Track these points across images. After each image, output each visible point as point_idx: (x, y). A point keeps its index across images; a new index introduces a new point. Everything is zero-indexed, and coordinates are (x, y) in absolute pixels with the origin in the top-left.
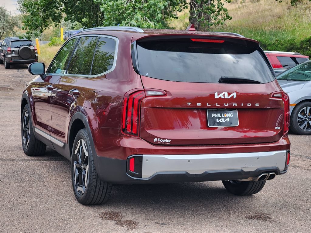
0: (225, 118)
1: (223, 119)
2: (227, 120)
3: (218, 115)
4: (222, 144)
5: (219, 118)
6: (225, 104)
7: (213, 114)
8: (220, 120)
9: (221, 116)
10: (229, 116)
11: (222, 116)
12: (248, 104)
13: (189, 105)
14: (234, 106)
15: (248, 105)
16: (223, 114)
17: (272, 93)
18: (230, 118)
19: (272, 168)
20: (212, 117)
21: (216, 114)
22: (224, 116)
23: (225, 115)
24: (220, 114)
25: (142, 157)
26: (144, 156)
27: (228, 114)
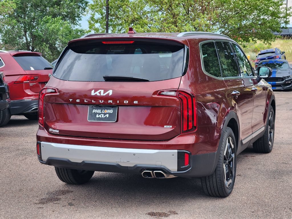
0: (105, 114)
1: (103, 115)
2: (107, 116)
3: (99, 111)
4: (100, 138)
5: (99, 114)
6: (100, 101)
7: (94, 110)
8: (100, 116)
9: (101, 112)
10: (109, 112)
11: (103, 112)
12: (125, 101)
13: (71, 101)
14: (109, 102)
15: (125, 103)
16: (103, 110)
17: (159, 91)
18: (109, 114)
19: (155, 166)
20: (93, 112)
21: (97, 110)
22: (104, 112)
23: (106, 111)
24: (100, 110)
25: (40, 143)
26: (42, 142)
27: (108, 110)
